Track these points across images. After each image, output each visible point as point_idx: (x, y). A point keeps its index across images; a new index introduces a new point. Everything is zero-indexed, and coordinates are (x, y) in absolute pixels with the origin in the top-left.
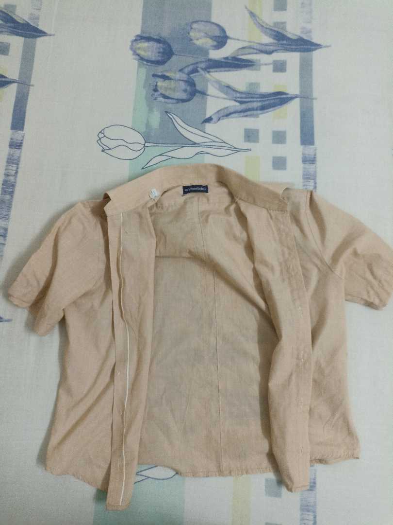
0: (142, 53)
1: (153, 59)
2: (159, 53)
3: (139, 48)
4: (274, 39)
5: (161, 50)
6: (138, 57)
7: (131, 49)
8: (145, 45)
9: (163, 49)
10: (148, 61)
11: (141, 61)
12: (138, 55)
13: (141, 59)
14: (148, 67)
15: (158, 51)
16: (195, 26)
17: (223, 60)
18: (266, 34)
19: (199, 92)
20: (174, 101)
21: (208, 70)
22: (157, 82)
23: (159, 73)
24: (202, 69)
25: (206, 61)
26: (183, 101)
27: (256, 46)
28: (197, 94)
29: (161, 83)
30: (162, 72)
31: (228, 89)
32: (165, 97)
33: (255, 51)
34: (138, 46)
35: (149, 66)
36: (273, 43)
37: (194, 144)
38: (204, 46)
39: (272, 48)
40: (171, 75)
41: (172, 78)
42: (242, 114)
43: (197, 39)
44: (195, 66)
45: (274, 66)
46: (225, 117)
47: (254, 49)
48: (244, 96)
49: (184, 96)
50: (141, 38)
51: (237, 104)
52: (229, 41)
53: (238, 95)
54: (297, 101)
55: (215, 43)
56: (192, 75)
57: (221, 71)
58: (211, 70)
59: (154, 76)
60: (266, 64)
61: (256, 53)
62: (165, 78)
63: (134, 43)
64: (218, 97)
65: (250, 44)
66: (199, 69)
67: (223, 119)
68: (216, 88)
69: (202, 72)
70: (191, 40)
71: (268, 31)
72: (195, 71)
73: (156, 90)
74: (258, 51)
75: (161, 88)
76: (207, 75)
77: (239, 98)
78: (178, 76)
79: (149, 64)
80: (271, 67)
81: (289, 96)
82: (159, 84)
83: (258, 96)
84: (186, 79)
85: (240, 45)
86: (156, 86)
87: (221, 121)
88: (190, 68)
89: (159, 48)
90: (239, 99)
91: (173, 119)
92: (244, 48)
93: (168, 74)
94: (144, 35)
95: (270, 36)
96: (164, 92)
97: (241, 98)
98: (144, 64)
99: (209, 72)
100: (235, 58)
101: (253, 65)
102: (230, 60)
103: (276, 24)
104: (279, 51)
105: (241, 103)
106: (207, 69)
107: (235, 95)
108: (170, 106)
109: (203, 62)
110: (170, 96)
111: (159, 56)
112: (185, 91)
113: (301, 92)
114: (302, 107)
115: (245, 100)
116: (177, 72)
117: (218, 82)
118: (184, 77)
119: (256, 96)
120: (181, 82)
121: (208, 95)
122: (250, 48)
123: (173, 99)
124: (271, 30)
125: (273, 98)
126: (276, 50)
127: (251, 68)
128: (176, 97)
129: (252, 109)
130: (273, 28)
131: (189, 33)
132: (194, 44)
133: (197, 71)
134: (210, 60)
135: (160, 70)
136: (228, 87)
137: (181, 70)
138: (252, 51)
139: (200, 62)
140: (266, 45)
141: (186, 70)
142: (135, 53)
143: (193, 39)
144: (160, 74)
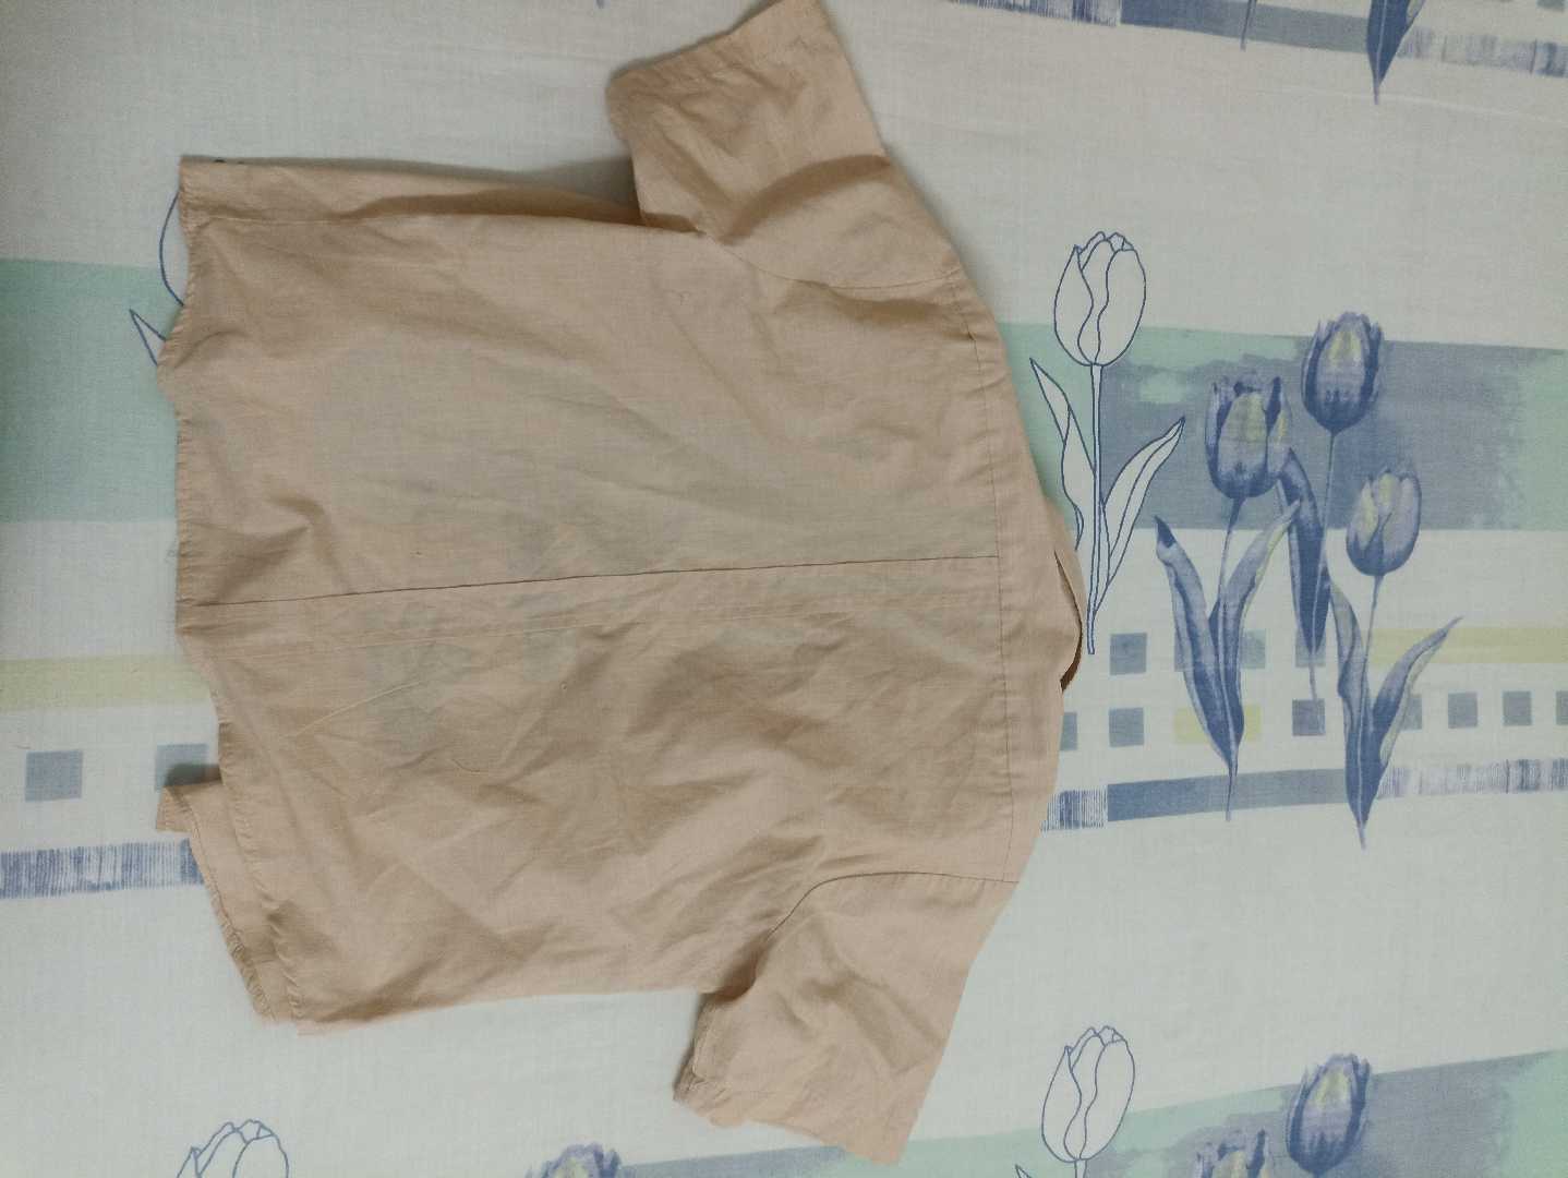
0: (1335, 345)
1: (1321, 379)
2: (1337, 393)
3: (1347, 339)
4: (1378, 699)
5: (1343, 399)
6: (1323, 337)
7: (1344, 318)
8: (1357, 355)
9: (1348, 404)
10: (1314, 363)
11: (1314, 345)
12: (1329, 337)
13: (1320, 346)
14: (1300, 364)
15: (1343, 390)
16: (1408, 485)
17: (1321, 566)
18: (1392, 677)
19: (1237, 508)
20: (1212, 441)
21: (1294, 529)
22: (1259, 391)
23: (1285, 395)
24: (1297, 512)
25: (1316, 520)
26: (1213, 465)
27: (1359, 651)
28: (1231, 502)
29: (1257, 401)
30: (1287, 402)
31: (1246, 583)
32: (1222, 415)
33: (1346, 652)
34: (1353, 337)
35: (1303, 366)
36: (1367, 697)
37: (1102, 500)
38: (1356, 515)
39: (1355, 695)
40: (1281, 426)
41: (1273, 433)
42: (1183, 626)
43: (1373, 495)
44: (1304, 492)
45: (1309, 702)
46: (1173, 579)
47: (1352, 648)
48: (1230, 626)
49: (1226, 466)
50: (1374, 340)
51: (1209, 612)
52: (1371, 579)
53: (1232, 612)
54: (1223, 770)
55: (1364, 543)
56: (1279, 483)
57: (1292, 563)
58: (1294, 535)
59: (1277, 383)
60: (1312, 681)
61: (1340, 655)
62: (1272, 412)
63: (1361, 324)
64: (1224, 559)
65: (1364, 636)
66: (1297, 503)
67: (1169, 575)
68: (1247, 553)
69: (1289, 511)
70: (1372, 479)
71: (1399, 682)
72: (1292, 494)
73: (1239, 388)
74: (1345, 659)
75: (1246, 404)
76: (1281, 527)
77: (1225, 613)
78: (1279, 448)
79: (1307, 367)
80: (1308, 696)
81: (1233, 747)
82: (1255, 398)
83: (1230, 667)
84: (1270, 469)
85: (1361, 610)
86: (1251, 390)
87: (1163, 568)
88: (1297, 479)
89: (1347, 393)
90: (1221, 614)
91: (1165, 439)
92: (1354, 620)
93: (1281, 418)
94: (1381, 349)
95: (1386, 690)
96: (1233, 410)
97: (1225, 620)
98: (1307, 354)
99: (1289, 530)
100: (1326, 596)
101: (1309, 646)
102: (1322, 585)
103: (1416, 703)
104: (1348, 713)
105: (1213, 620)
106: (1296, 525)
107: (1231, 604)
108: (1200, 429)
109: (1316, 513)
110: (1225, 429)
111: (1328, 392)
112: (1239, 469)
113: (1245, 778)
114: (1207, 782)
115: (1220, 630)
116: (1288, 446)
117: (1263, 558)
118: (1275, 467)
119: (1231, 661)
120: (1262, 455)
121: (1229, 533)
122: (1355, 636)
123: (1218, 437)
124: (1401, 691)
125: (1227, 703)
126: (1350, 707)
127: (1303, 641)
128: (1222, 443)
129: (1196, 654)
130: (1405, 695)
131: (1388, 471)
132: (1361, 487)
133: (1290, 501)
134: (1320, 532)
135: (1292, 397)
136: (1252, 585)
137: (1292, 454)
138: (1347, 643)
139: (1315, 506)
140: (1363, 679)
141: (1292, 470)
142: (1334, 328)
143: (1375, 483)
144: (1282, 398)
